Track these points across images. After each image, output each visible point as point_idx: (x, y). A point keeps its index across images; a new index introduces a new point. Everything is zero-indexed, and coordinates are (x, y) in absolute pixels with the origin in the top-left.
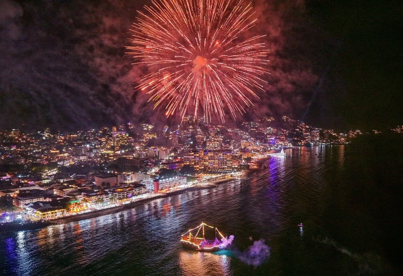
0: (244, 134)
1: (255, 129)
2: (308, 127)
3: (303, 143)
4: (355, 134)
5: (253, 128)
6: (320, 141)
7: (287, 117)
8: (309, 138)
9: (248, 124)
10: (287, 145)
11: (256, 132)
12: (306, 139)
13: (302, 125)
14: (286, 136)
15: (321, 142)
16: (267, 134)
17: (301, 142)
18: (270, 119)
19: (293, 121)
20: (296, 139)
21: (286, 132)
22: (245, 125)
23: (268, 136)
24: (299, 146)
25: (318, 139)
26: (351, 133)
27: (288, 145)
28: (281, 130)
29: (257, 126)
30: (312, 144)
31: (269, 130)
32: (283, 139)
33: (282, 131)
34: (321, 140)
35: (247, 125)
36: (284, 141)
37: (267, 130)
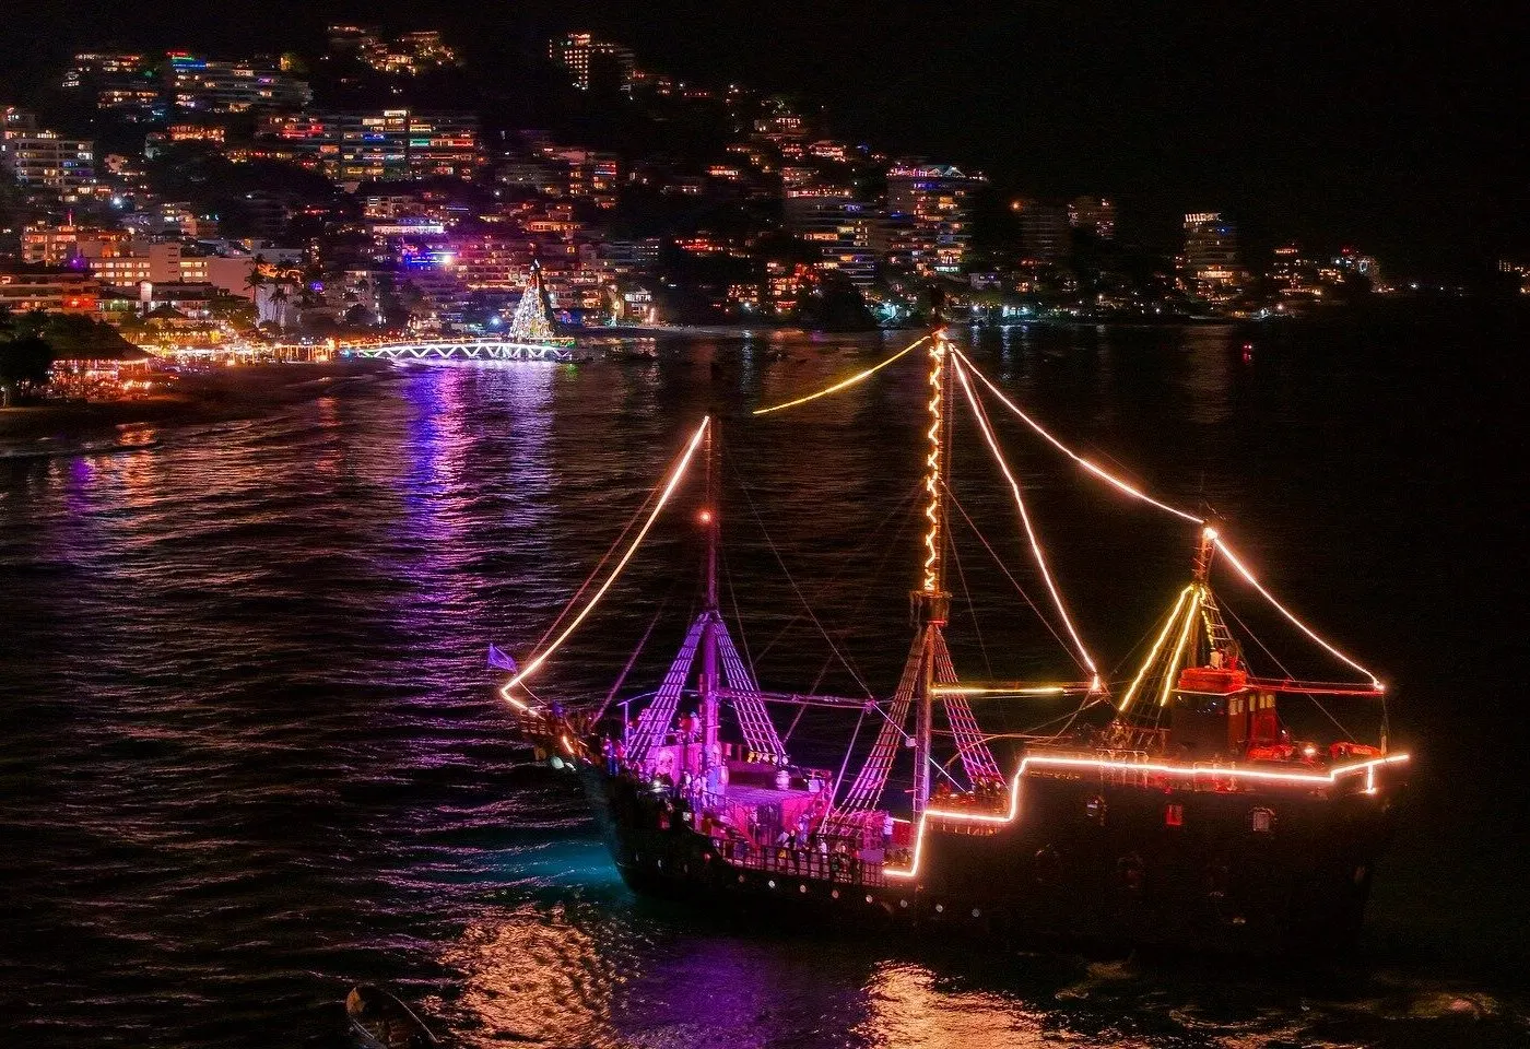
0: (81, 172)
1: (216, 135)
2: (837, 154)
3: (787, 295)
4: (1327, 284)
5: (200, 119)
6: (978, 280)
7: (607, 48)
8: (846, 243)
9: (138, 75)
10: (606, 306)
11: (237, 158)
12: (814, 253)
13: (775, 129)
14: (585, 212)
15: (990, 288)
16: (369, 188)
17: (763, 280)
18: (409, 49)
19: (674, 87)
20: (701, 246)
21: (588, 170)
22: (97, 81)
23: (372, 208)
24: (740, 318)
25: (949, 261)
26: (1292, 269)
27: (617, 305)
28: (524, 154)
29: (240, 96)
30: (890, 310)
31: (393, 139)
32: (553, 237)
33: (544, 162)
34: (984, 268)
35: (121, 79)
36: (573, 263)
37: (370, 145)
